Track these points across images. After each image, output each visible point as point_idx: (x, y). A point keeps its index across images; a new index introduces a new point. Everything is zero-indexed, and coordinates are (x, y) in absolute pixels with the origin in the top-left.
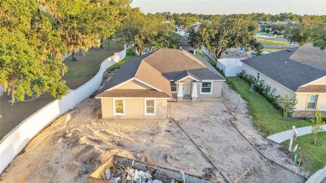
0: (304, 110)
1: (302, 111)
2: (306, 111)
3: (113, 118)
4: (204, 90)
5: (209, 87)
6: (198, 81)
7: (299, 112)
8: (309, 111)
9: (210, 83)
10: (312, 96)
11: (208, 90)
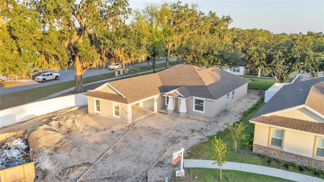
0: (266, 145)
1: (265, 147)
2: (269, 149)
3: (94, 114)
4: (197, 108)
5: (201, 105)
6: (182, 96)
7: (261, 147)
8: (273, 149)
9: (202, 101)
10: (277, 130)
11: (201, 108)
